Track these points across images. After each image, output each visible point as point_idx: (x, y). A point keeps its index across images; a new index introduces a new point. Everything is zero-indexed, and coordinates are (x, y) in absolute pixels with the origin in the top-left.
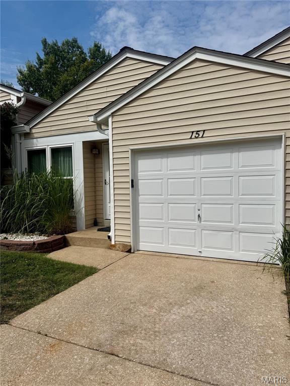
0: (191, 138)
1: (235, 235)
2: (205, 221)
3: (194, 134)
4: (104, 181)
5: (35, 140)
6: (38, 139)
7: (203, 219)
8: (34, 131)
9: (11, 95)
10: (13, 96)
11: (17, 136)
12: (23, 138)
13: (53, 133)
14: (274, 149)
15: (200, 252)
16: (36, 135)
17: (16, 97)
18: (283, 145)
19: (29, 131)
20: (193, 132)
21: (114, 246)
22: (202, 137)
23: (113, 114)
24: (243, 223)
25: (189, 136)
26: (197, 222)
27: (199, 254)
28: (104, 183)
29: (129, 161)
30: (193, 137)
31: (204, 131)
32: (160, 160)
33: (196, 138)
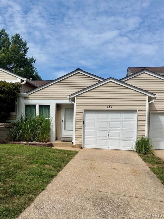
0: (107, 108)
1: (121, 141)
2: (110, 137)
3: (109, 107)
4: (61, 121)
5: (30, 101)
6: (32, 100)
7: (110, 136)
8: (30, 96)
9: (17, 78)
10: (19, 79)
11: (21, 98)
12: (23, 99)
13: (40, 98)
14: (134, 114)
15: (108, 147)
16: (31, 98)
17: (20, 80)
18: (137, 113)
19: (27, 96)
20: (108, 106)
21: (75, 146)
22: (111, 108)
23: (77, 96)
24: (123, 137)
25: (107, 107)
26: (108, 137)
27: (108, 148)
28: (61, 122)
29: (83, 114)
30: (108, 107)
31: (112, 106)
32: (94, 114)
33: (109, 108)
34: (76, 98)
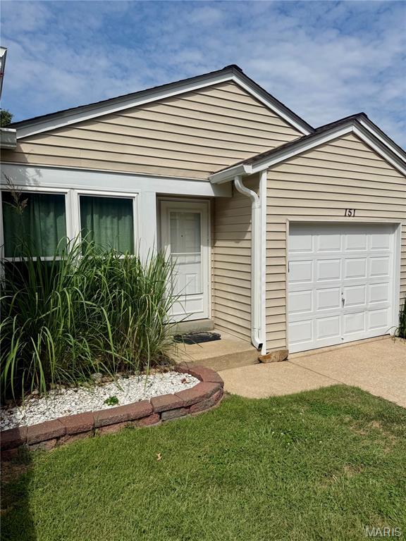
1: (366, 315)
2: (346, 306)
13: (84, 164)
14: (390, 233)
15: (342, 339)
16: (32, 160)
18: (399, 232)
20: (346, 209)
22: (354, 216)
23: (268, 170)
24: (371, 302)
25: (343, 213)
26: (341, 307)
27: (341, 342)
29: (286, 236)
30: (347, 214)
31: (354, 210)
33: (349, 216)
34: (264, 176)
